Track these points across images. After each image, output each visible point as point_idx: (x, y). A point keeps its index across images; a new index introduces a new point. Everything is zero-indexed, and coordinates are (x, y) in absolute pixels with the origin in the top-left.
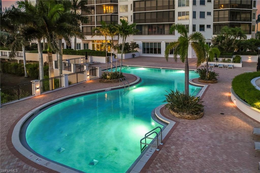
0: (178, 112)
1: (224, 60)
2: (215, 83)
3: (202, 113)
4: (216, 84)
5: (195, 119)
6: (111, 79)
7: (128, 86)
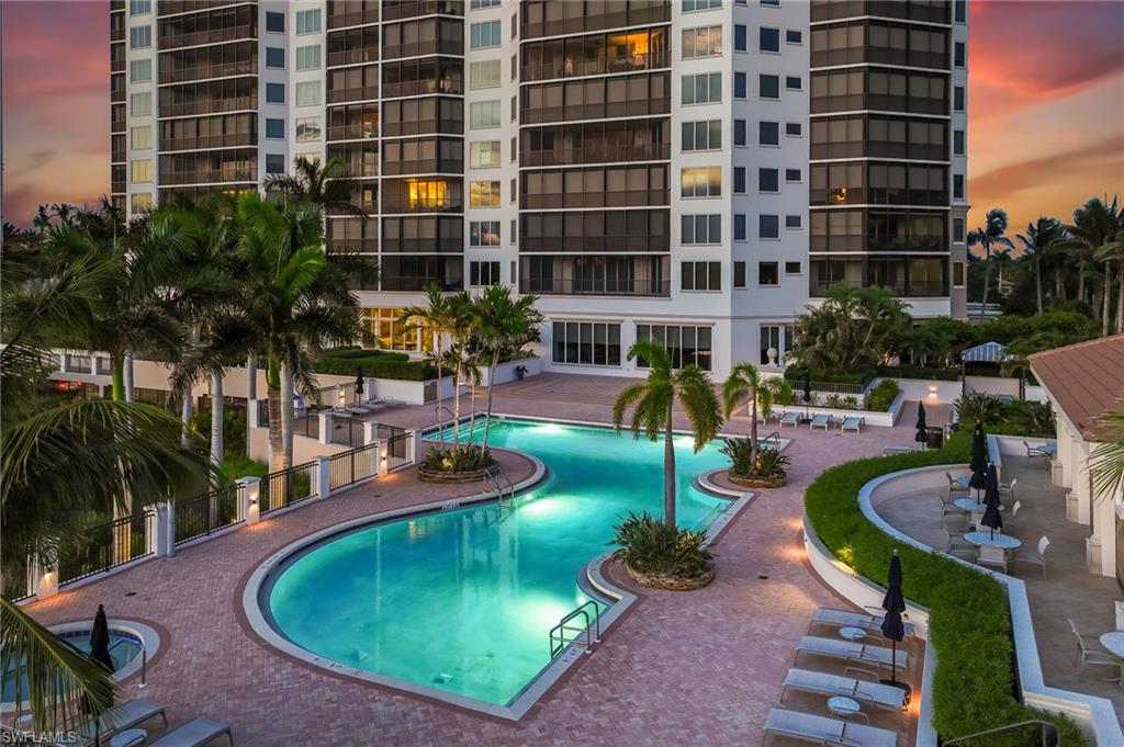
0: (644, 572)
1: (835, 399)
2: (778, 486)
3: (706, 575)
4: (778, 489)
5: (688, 590)
6: (456, 470)
7: (510, 494)
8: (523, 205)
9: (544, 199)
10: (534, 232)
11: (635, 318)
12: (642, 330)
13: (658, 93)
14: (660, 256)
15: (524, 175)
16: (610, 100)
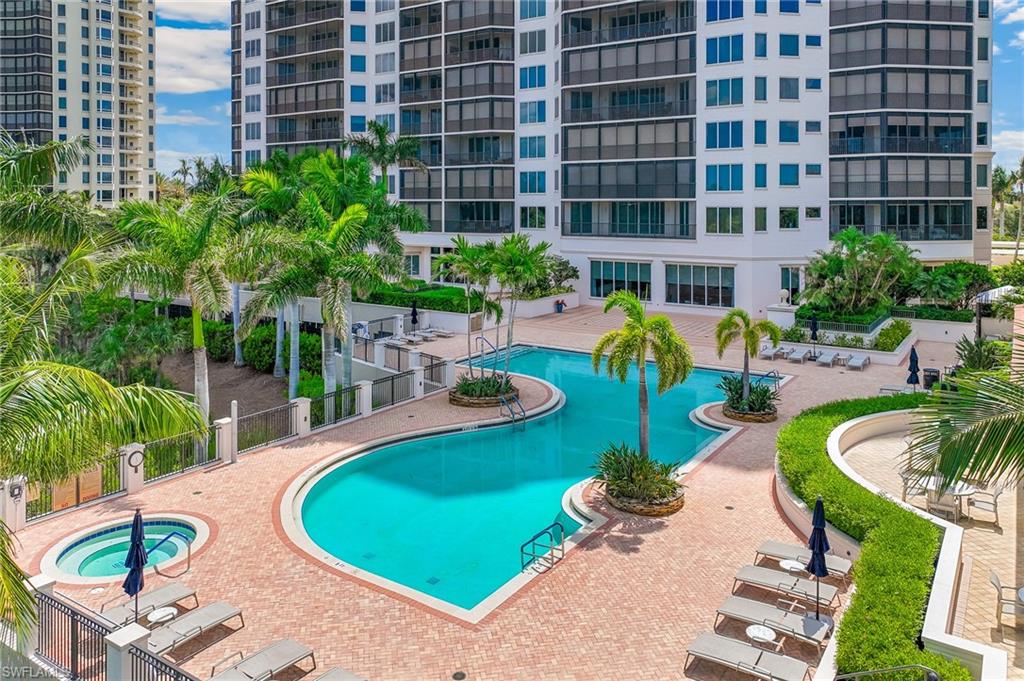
1: (843, 337)
4: (768, 424)
5: (656, 516)
7: (522, 420)
8: (565, 157)
9: (582, 152)
10: (573, 180)
11: (664, 259)
12: (670, 269)
13: (684, 54)
14: (687, 203)
15: (565, 130)
16: (640, 63)
